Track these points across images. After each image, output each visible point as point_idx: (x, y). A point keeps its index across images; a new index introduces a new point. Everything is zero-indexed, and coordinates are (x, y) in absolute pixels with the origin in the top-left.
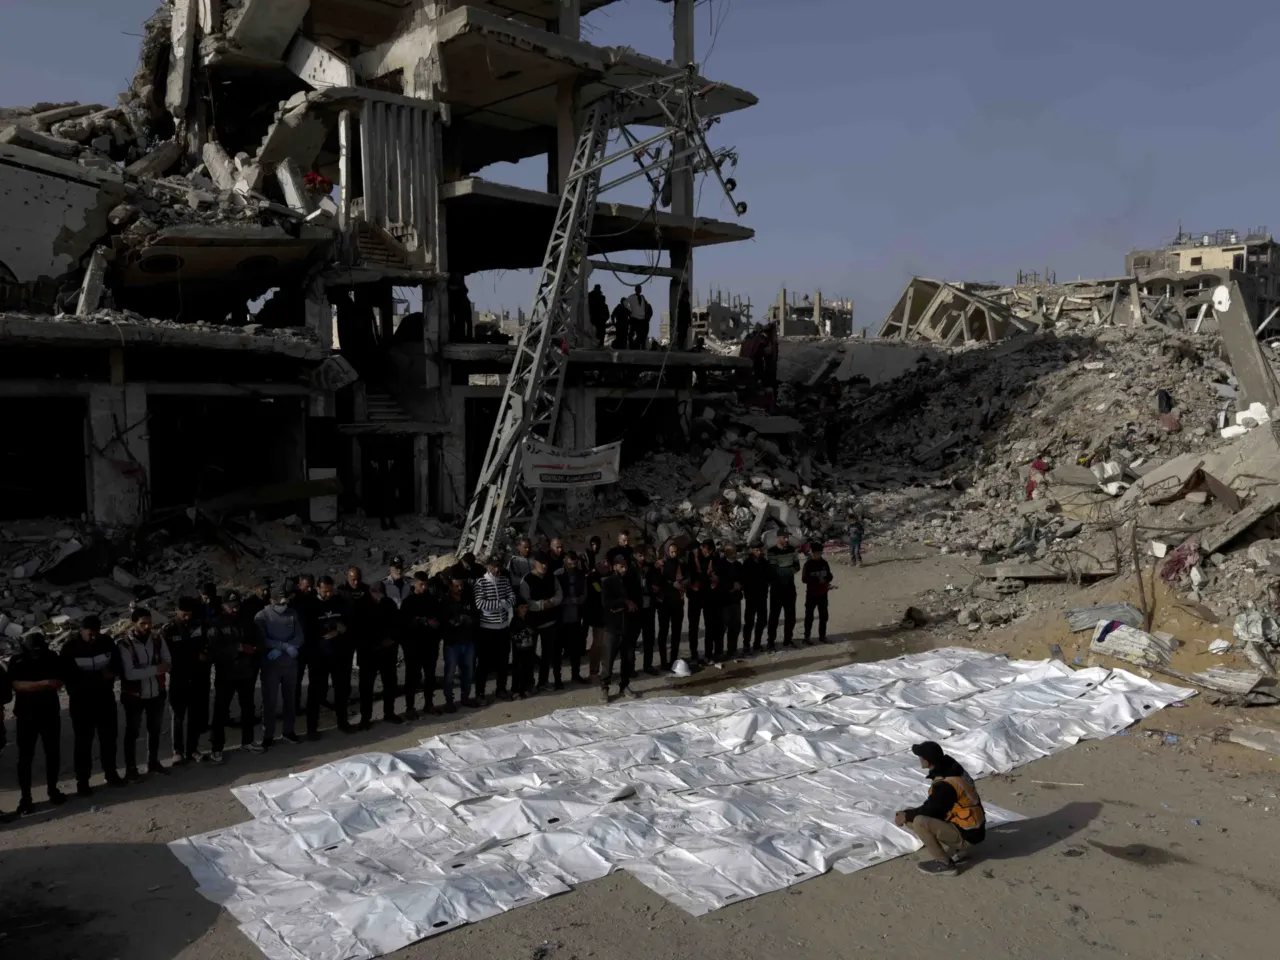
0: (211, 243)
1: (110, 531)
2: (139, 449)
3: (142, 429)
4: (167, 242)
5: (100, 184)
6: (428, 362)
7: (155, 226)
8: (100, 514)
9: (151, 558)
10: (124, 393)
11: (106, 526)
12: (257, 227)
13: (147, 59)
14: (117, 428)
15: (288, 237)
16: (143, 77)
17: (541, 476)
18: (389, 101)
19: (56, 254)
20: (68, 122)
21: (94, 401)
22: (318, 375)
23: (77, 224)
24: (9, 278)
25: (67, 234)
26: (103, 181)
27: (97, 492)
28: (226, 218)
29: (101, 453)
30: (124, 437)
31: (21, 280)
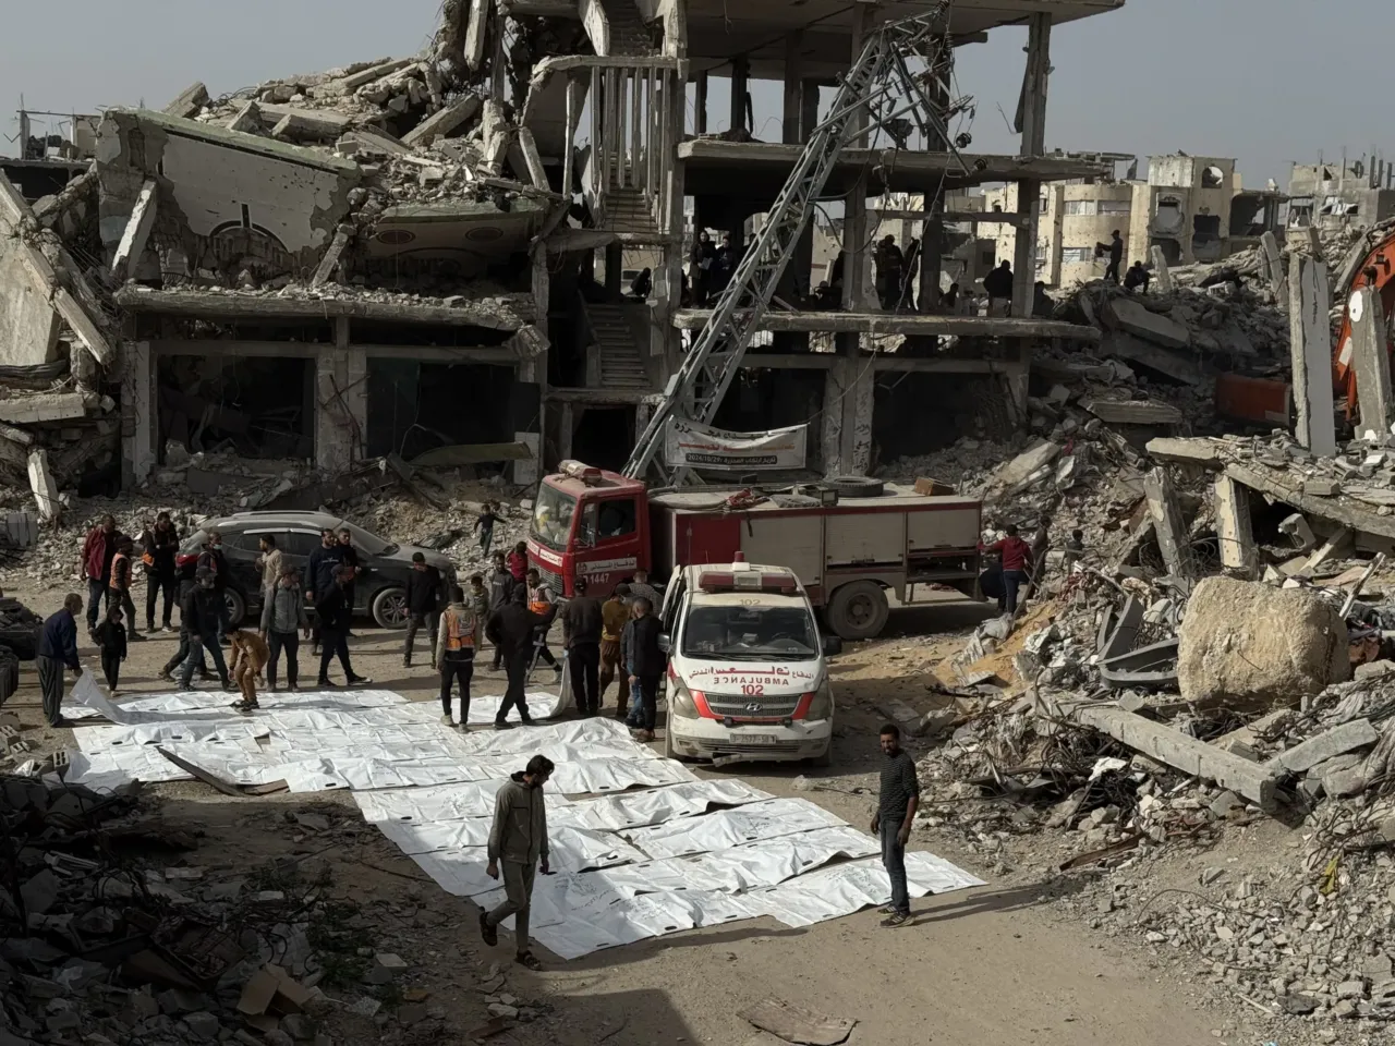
0: (429, 220)
1: (326, 475)
2: (358, 405)
3: (362, 387)
4: (391, 220)
5: (339, 171)
6: (652, 328)
7: (379, 207)
8: (321, 458)
9: (353, 501)
10: (347, 357)
11: (324, 470)
12: (472, 203)
13: (448, 13)
14: (336, 388)
15: (499, 211)
16: (444, 31)
17: (687, 456)
18: (619, 65)
19: (313, 229)
20: (370, 85)
21: (321, 362)
22: (514, 345)
23: (326, 205)
24: (281, 249)
25: (318, 213)
26: (340, 168)
27: (319, 440)
28: (445, 196)
29: (324, 407)
30: (344, 396)
31: (290, 250)
